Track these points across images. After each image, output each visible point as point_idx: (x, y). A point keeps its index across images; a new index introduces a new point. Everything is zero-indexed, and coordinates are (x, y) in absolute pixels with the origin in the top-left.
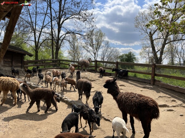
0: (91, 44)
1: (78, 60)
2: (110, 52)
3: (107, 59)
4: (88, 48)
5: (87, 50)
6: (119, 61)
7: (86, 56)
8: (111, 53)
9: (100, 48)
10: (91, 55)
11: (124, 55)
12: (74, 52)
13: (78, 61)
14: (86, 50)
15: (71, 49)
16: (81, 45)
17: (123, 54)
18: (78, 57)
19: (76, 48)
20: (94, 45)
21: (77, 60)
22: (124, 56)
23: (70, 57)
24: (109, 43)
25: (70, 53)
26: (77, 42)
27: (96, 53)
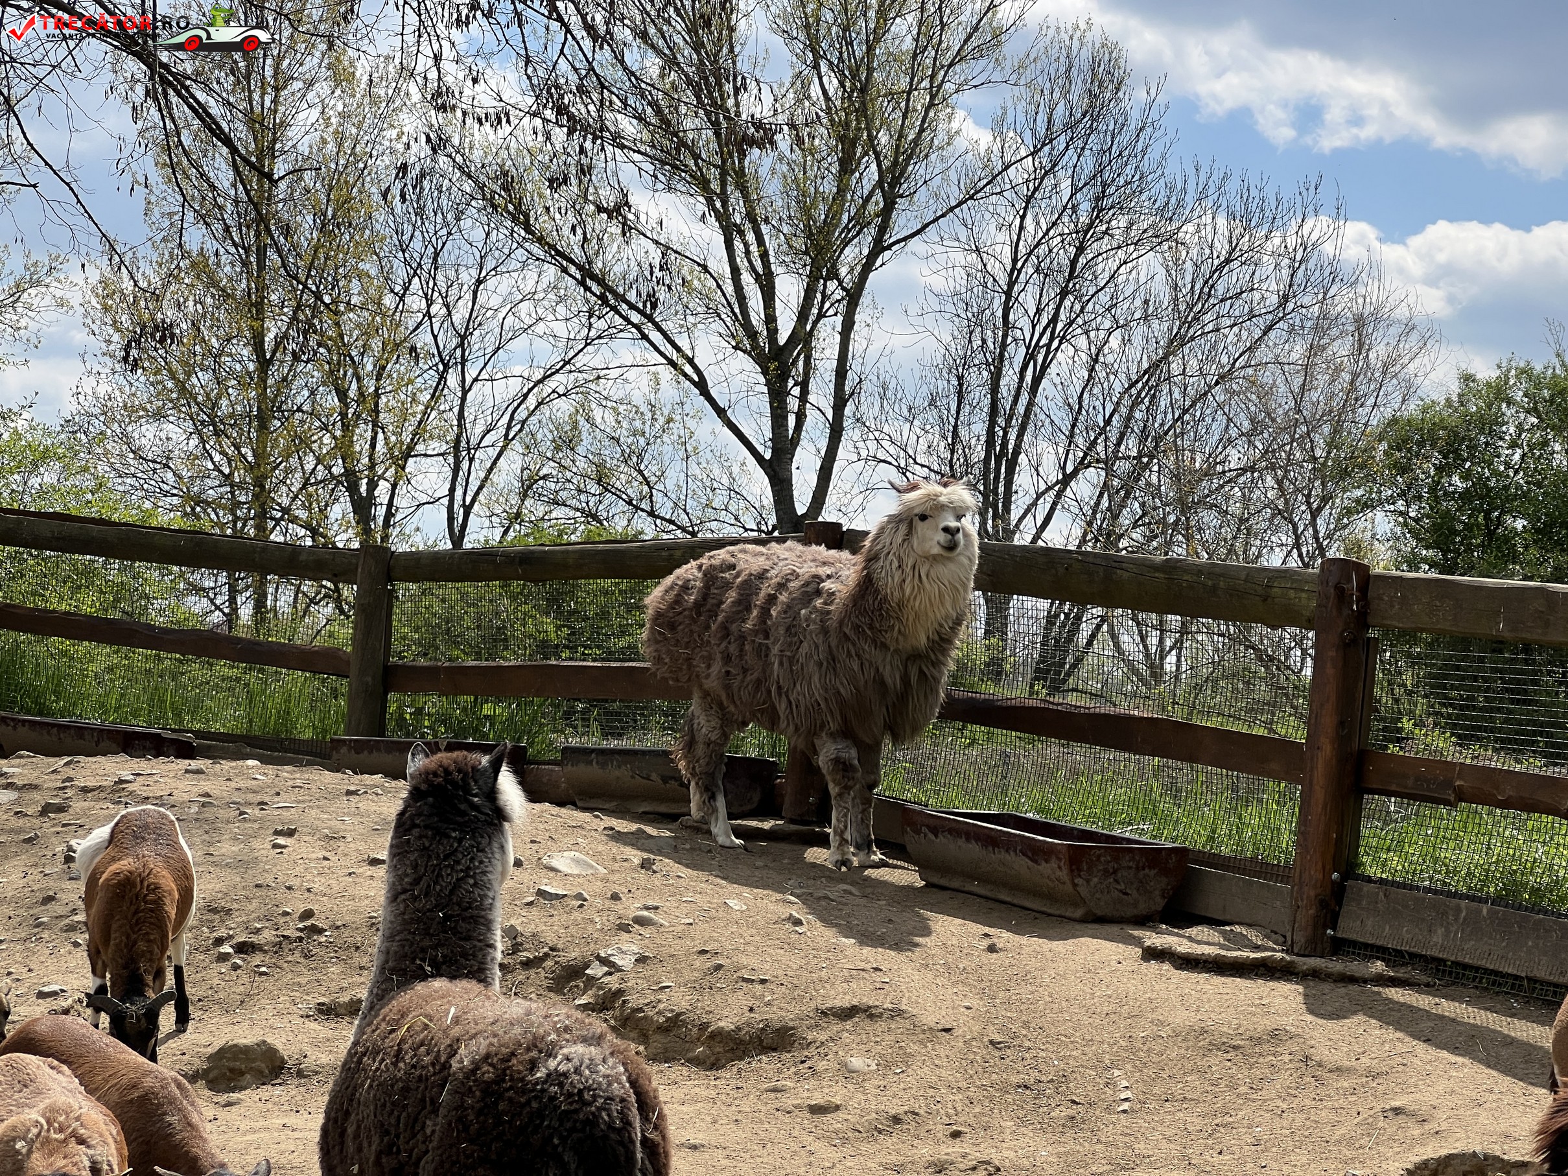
0: (693, 124)
1: (362, 507)
2: (1160, 329)
3: (1086, 486)
4: (618, 211)
5: (587, 274)
6: (1381, 561)
7: (563, 408)
8: (1176, 342)
9: (903, 222)
10: (671, 390)
11: (1499, 392)
12: (257, 307)
13: (346, 538)
14: (560, 256)
15: (196, 237)
16: (438, 144)
17: (1486, 372)
18: (344, 447)
19: (306, 224)
20: (765, 136)
21: (341, 509)
22: (1512, 420)
23: (147, 434)
24: (1135, 99)
25: (165, 333)
26: (341, 77)
27: (803, 337)
